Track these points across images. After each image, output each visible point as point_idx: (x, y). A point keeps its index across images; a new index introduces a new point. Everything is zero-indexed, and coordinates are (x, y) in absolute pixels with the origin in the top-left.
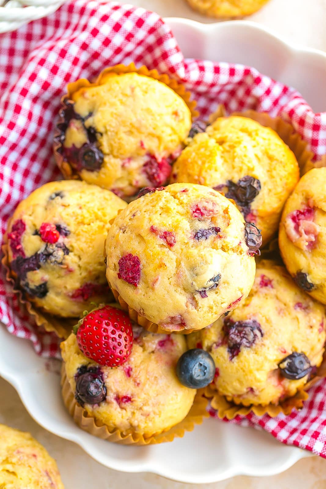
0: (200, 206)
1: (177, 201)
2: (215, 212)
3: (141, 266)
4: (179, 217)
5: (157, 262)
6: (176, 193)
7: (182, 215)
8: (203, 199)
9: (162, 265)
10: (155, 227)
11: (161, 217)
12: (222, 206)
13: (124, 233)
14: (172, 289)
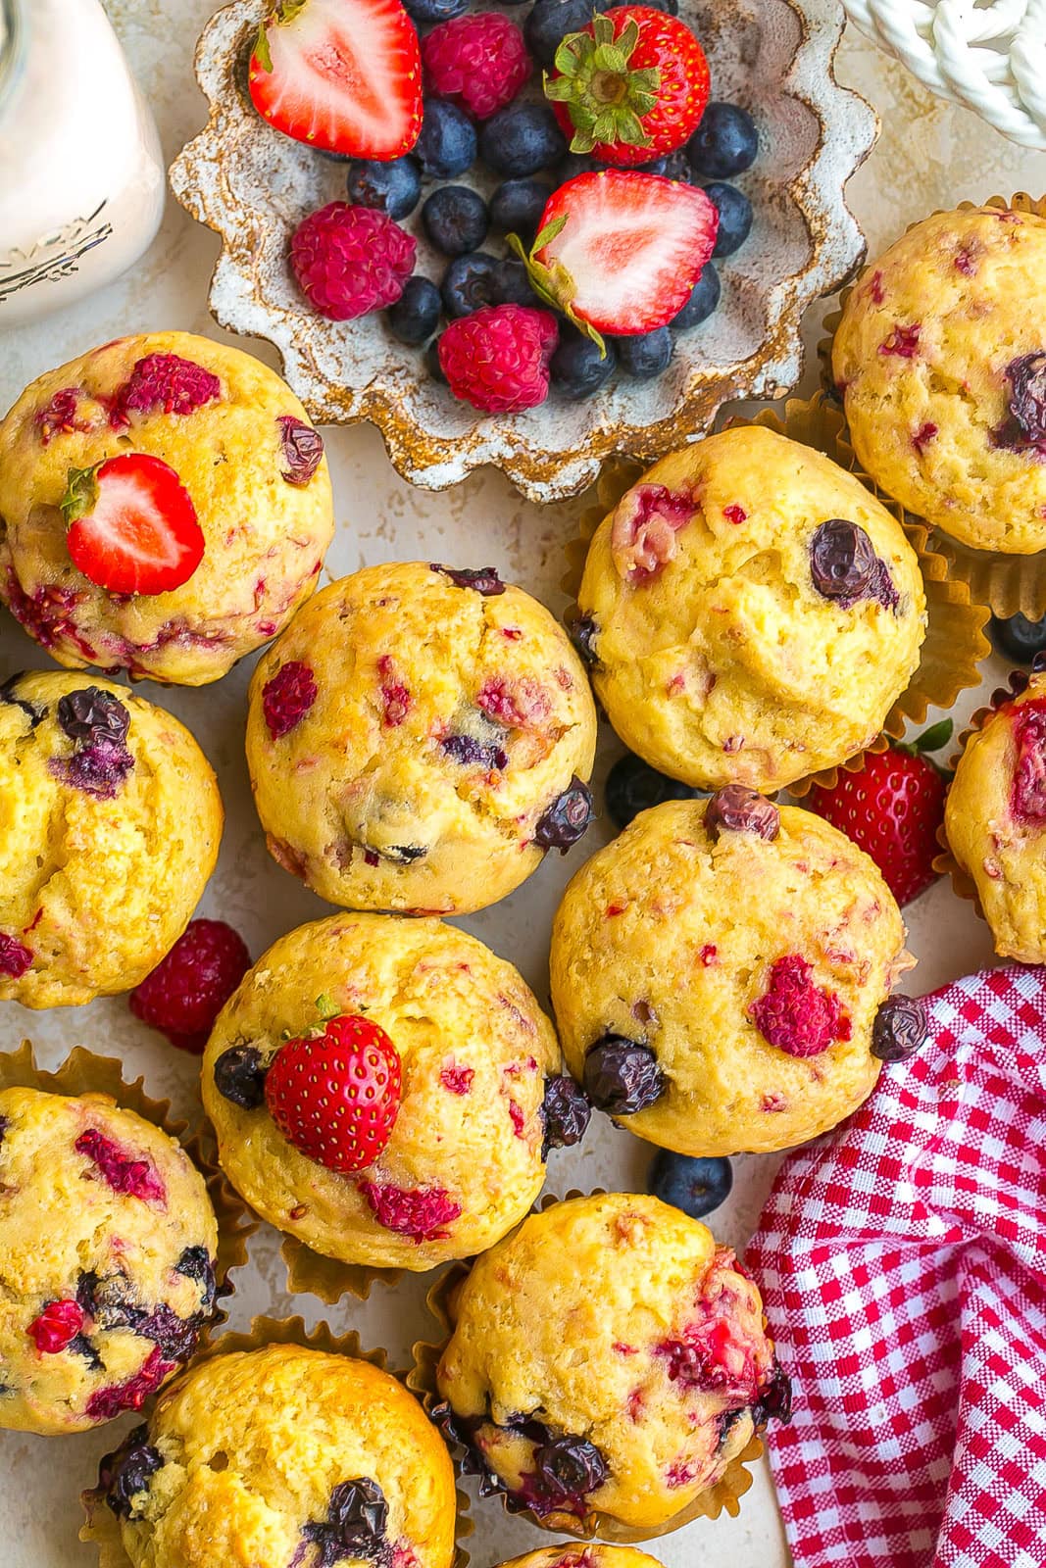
0: (507, 689)
1: (478, 643)
2: (525, 723)
4: (451, 678)
5: (338, 731)
6: (492, 625)
7: (461, 678)
9: (339, 746)
10: (394, 662)
11: (421, 651)
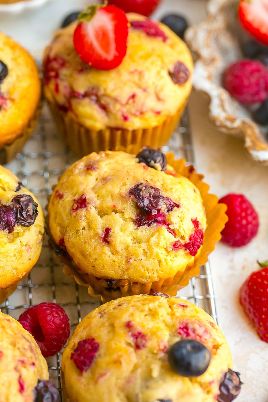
1: (169, 310)
3: (97, 354)
4: (162, 326)
6: (173, 304)
7: (167, 325)
8: (197, 321)
9: (117, 362)
10: (133, 323)
11: (144, 317)
12: (214, 339)
13: (101, 318)
14: (115, 391)
